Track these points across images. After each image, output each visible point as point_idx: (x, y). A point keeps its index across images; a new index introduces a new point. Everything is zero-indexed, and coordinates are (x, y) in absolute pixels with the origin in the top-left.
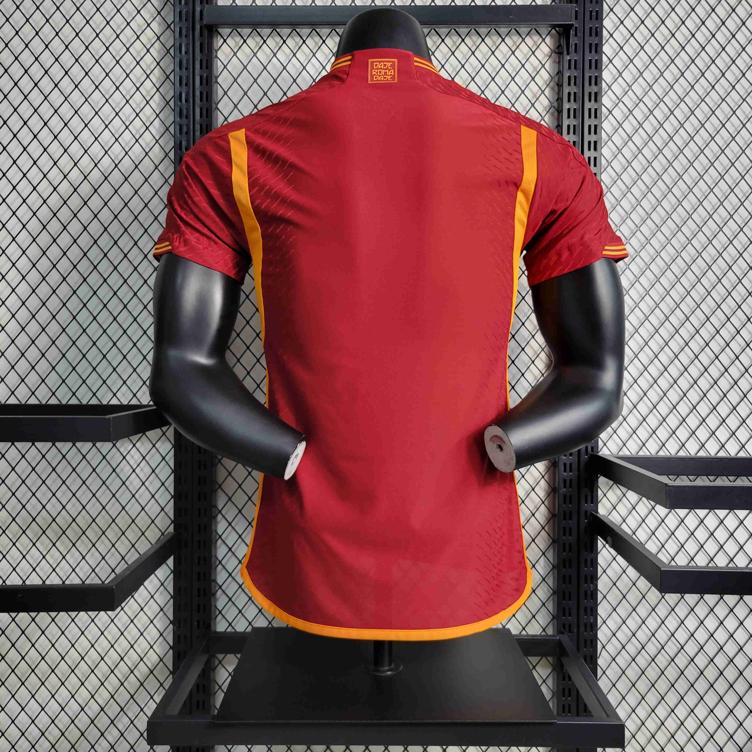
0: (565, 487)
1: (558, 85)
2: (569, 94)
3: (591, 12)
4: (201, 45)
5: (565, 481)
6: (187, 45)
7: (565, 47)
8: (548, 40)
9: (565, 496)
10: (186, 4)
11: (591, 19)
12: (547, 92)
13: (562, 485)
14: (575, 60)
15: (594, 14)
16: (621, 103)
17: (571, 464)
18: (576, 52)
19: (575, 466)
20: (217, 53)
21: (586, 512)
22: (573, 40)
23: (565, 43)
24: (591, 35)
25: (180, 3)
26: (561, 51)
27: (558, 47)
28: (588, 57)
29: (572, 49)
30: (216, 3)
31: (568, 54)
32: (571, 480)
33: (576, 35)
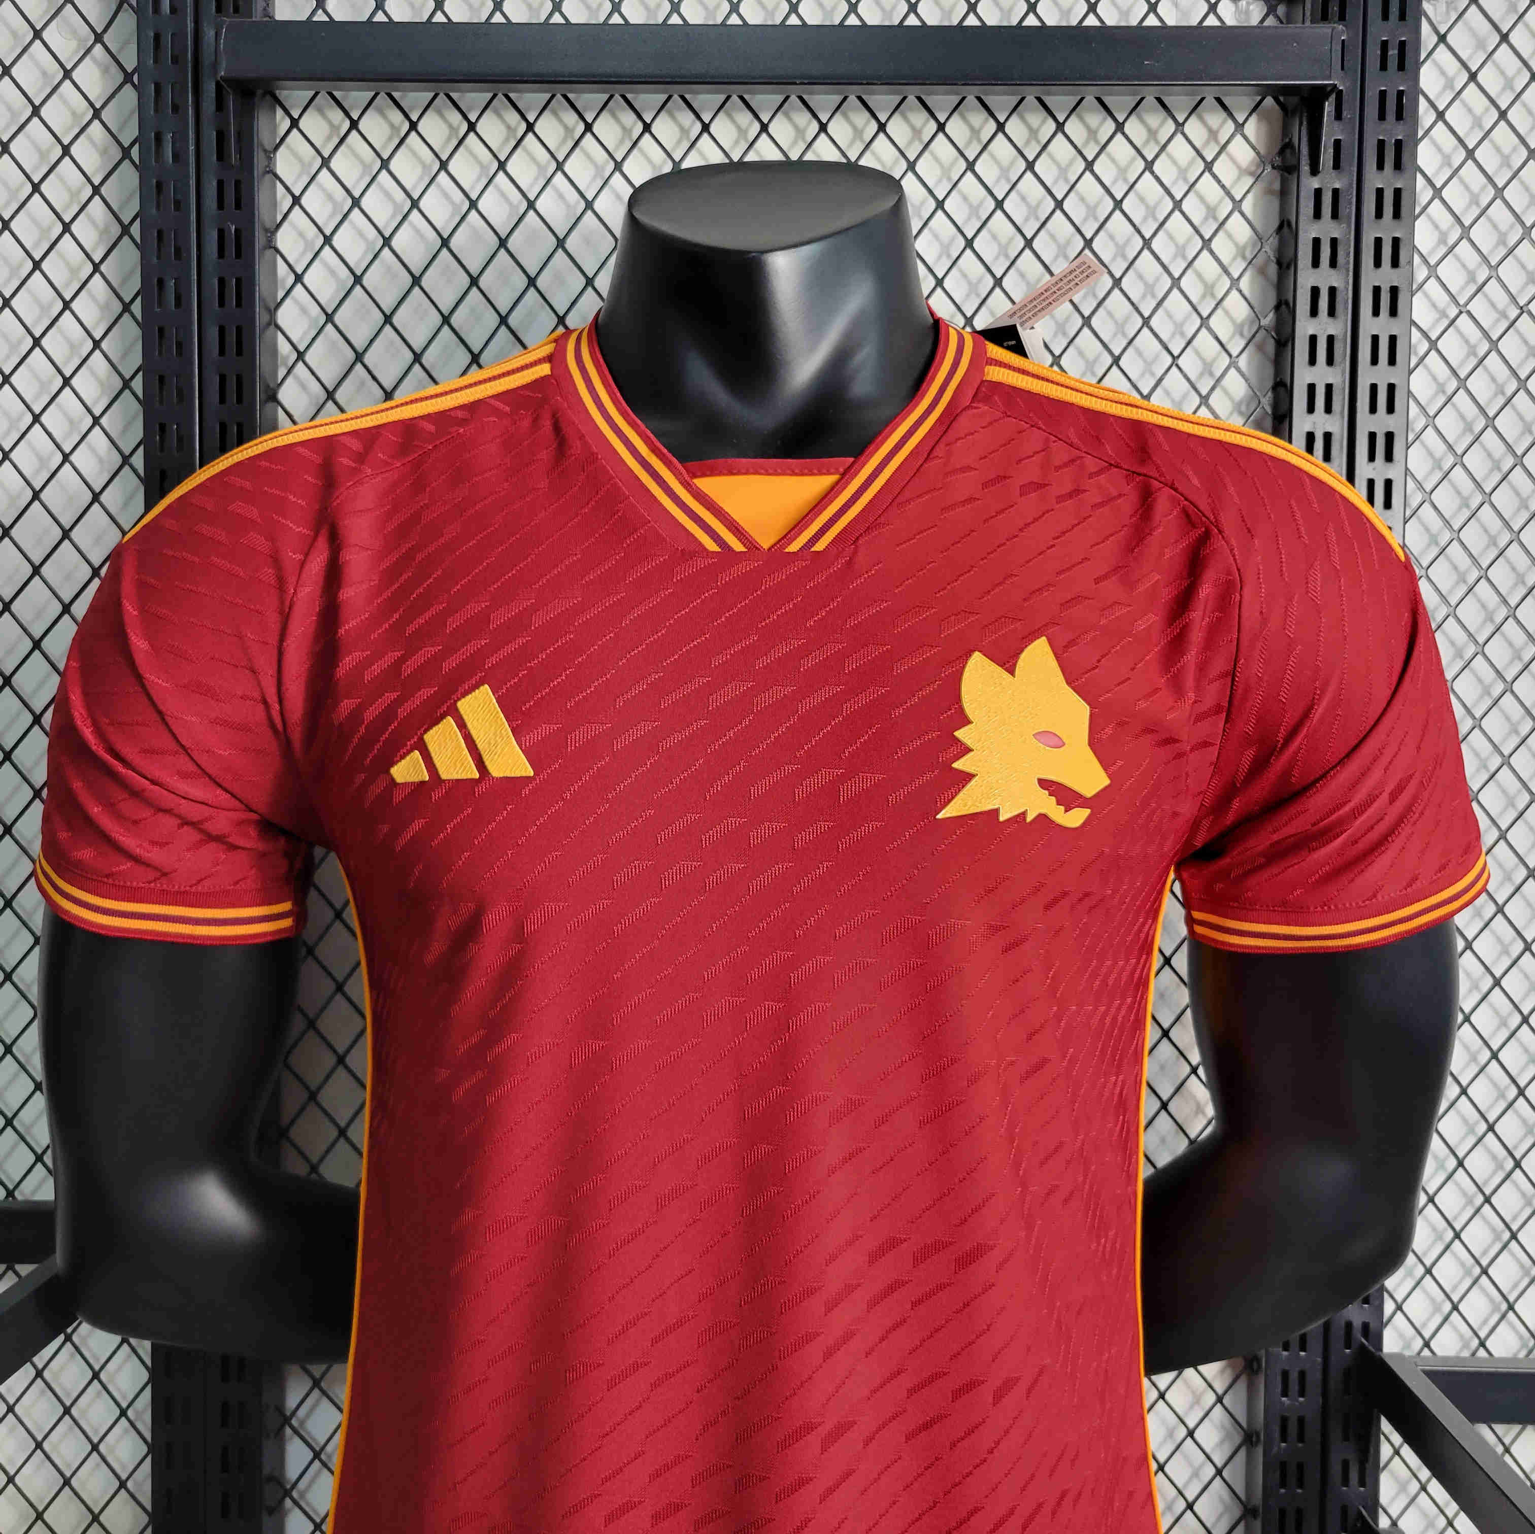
0: (1284, 1439)
1: (1279, 263)
2: (1315, 292)
3: (1384, 45)
4: (221, 137)
5: (1284, 1421)
6: (179, 138)
7: (1305, 150)
8: (1251, 128)
9: (1283, 1466)
10: (173, 10)
11: (1384, 67)
12: (1244, 284)
13: (1277, 1435)
14: (1336, 192)
15: (1393, 52)
16: (1464, 316)
17: (1302, 1374)
18: (1337, 166)
19: (1315, 1378)
20: (270, 159)
21: (1344, 1510)
22: (1331, 131)
23: (1305, 139)
24: (1382, 117)
25: (157, 9)
26: (1291, 161)
27: (1282, 152)
28: (1374, 180)
29: (1326, 156)
30: (267, 11)
31: (1315, 171)
32: (1301, 1421)
33: (1338, 116)
